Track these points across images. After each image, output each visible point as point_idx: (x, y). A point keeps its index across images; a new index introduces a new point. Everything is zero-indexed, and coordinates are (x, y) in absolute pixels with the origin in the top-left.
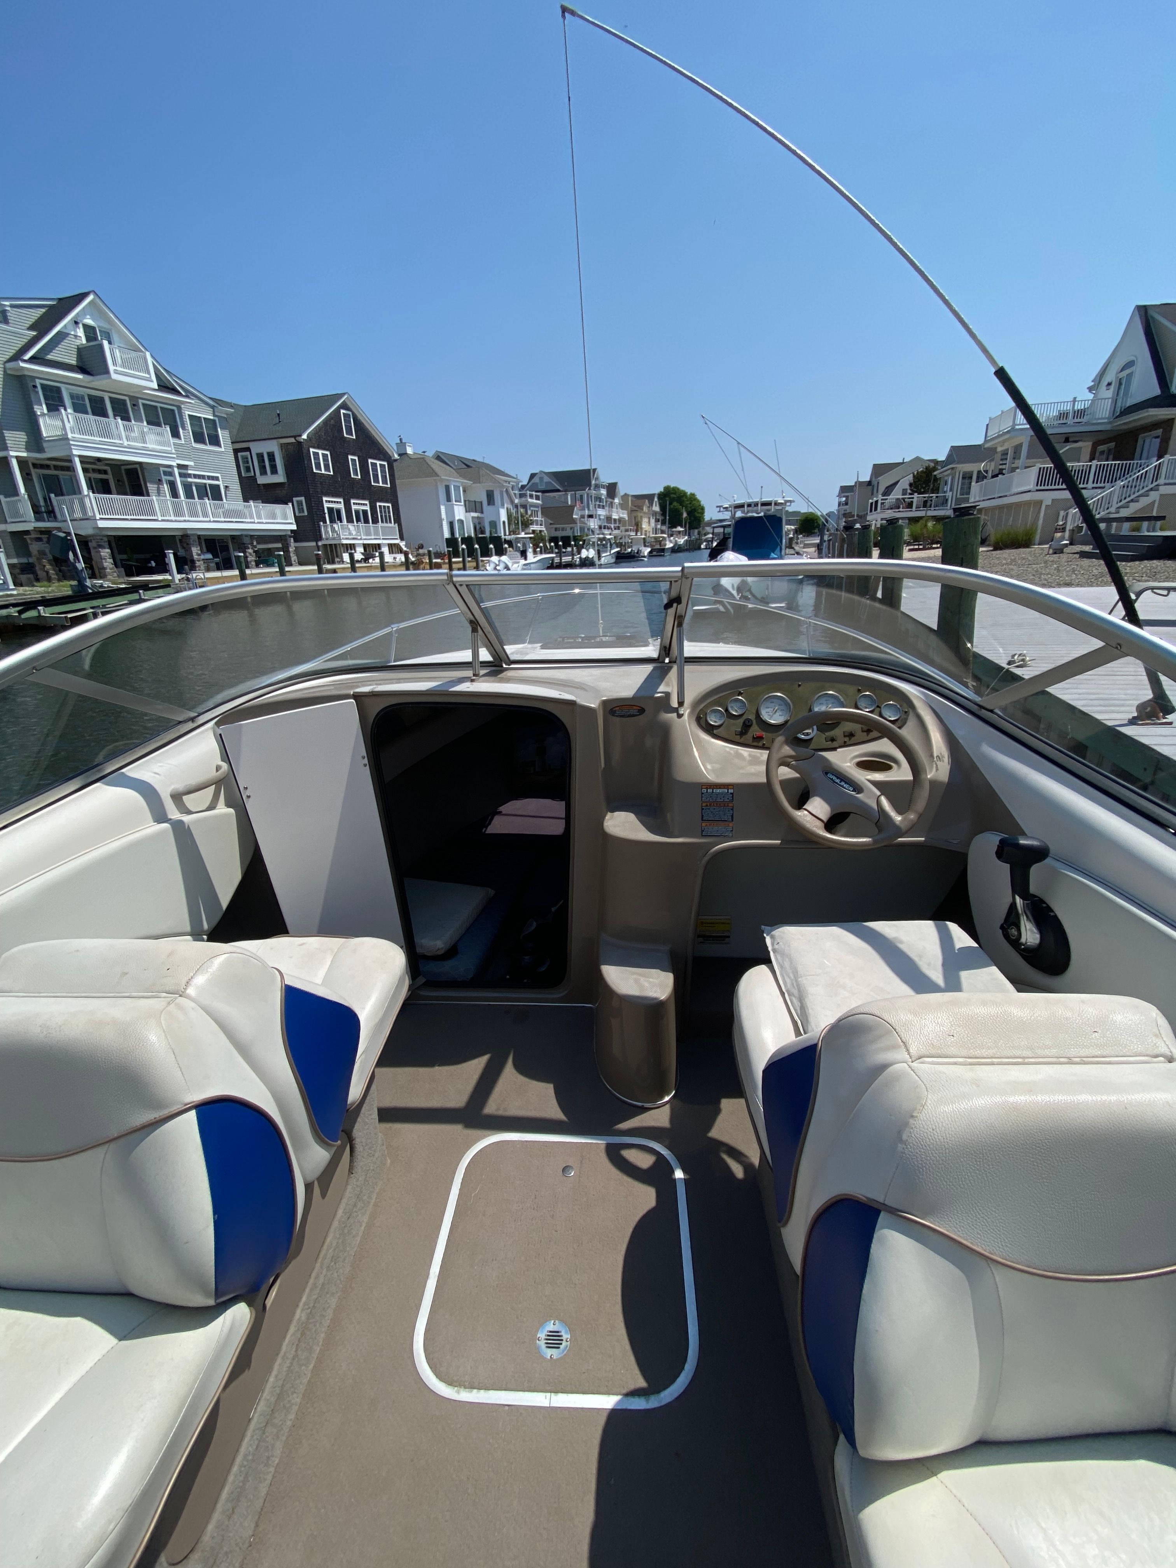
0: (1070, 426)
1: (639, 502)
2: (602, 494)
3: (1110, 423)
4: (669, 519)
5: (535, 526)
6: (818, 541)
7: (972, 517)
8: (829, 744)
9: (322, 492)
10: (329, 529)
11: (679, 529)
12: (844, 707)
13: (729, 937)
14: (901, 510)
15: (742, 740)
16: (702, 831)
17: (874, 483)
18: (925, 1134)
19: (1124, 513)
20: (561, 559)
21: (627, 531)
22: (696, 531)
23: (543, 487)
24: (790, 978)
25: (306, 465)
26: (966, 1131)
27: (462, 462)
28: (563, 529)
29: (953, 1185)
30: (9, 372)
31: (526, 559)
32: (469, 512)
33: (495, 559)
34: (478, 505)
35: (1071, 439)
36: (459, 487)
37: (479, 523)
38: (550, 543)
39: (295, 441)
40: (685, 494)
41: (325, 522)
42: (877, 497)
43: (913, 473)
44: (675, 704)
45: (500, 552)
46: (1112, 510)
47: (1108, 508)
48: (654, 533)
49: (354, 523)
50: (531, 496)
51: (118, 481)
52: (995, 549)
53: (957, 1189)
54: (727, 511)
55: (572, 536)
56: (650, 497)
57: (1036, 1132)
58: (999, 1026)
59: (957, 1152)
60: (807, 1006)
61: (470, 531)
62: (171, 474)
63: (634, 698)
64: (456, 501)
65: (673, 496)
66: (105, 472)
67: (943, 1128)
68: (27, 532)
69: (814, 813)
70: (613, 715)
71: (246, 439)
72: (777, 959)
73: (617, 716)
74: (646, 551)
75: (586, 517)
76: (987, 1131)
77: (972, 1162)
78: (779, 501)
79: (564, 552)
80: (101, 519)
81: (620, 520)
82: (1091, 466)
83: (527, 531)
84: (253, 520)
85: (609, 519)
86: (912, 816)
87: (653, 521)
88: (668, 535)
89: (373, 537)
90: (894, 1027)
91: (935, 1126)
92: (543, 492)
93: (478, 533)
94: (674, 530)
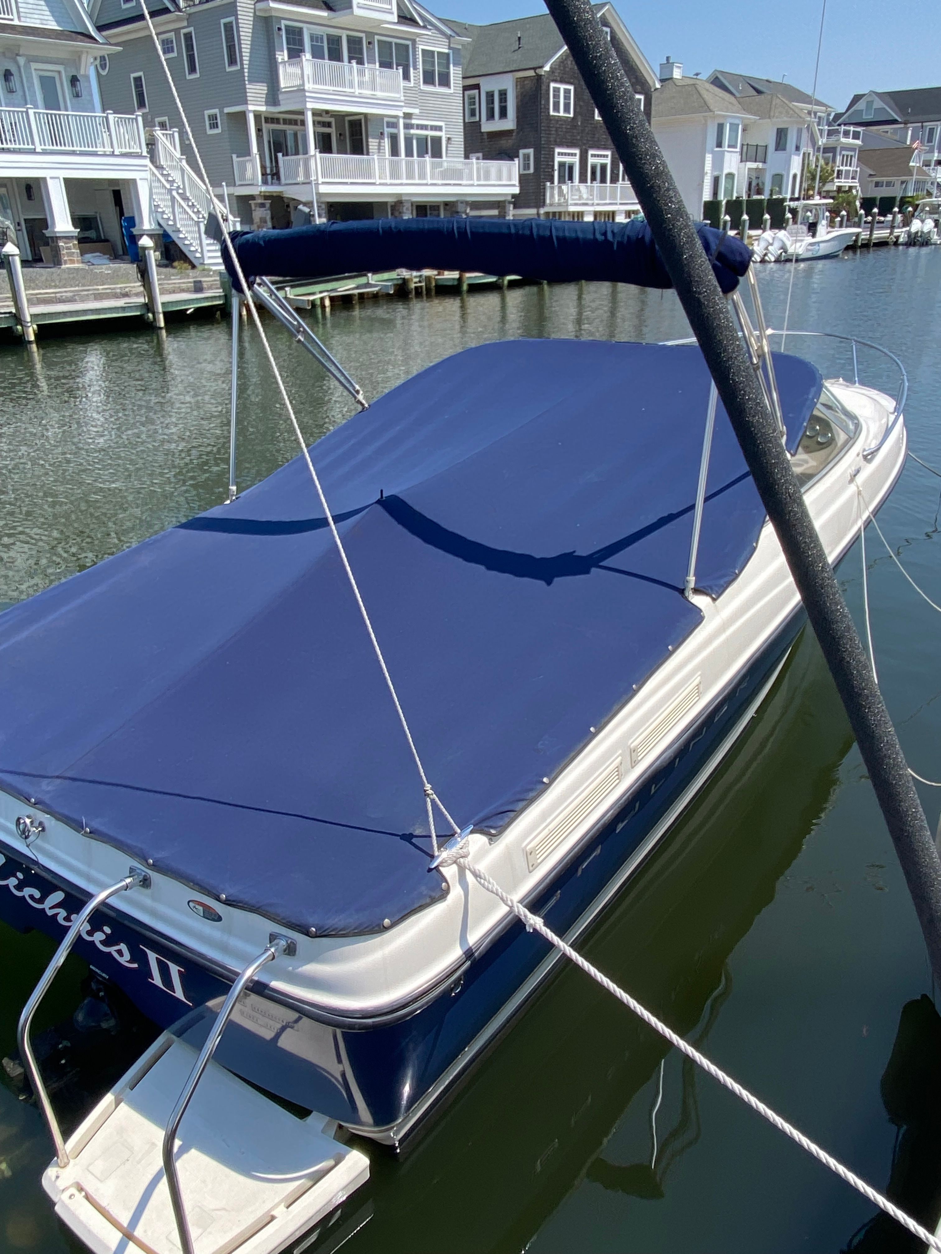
5: (843, 181)
9: (555, 141)
10: (556, 192)
20: (871, 235)
23: (870, 118)
25: (542, 106)
27: (749, 84)
28: (889, 184)
30: (258, 14)
31: (814, 236)
32: (746, 161)
33: (768, 234)
34: (761, 151)
36: (738, 125)
37: (757, 178)
38: (859, 209)
39: (534, 74)
41: (553, 183)
45: (778, 223)
49: (587, 182)
50: (846, 134)
51: (340, 135)
55: (898, 198)
61: (740, 191)
62: (394, 125)
64: (729, 146)
66: (329, 125)
68: (252, 197)
71: (477, 74)
80: (323, 183)
84: (471, 182)
89: (608, 201)
92: (868, 125)
93: (752, 193)
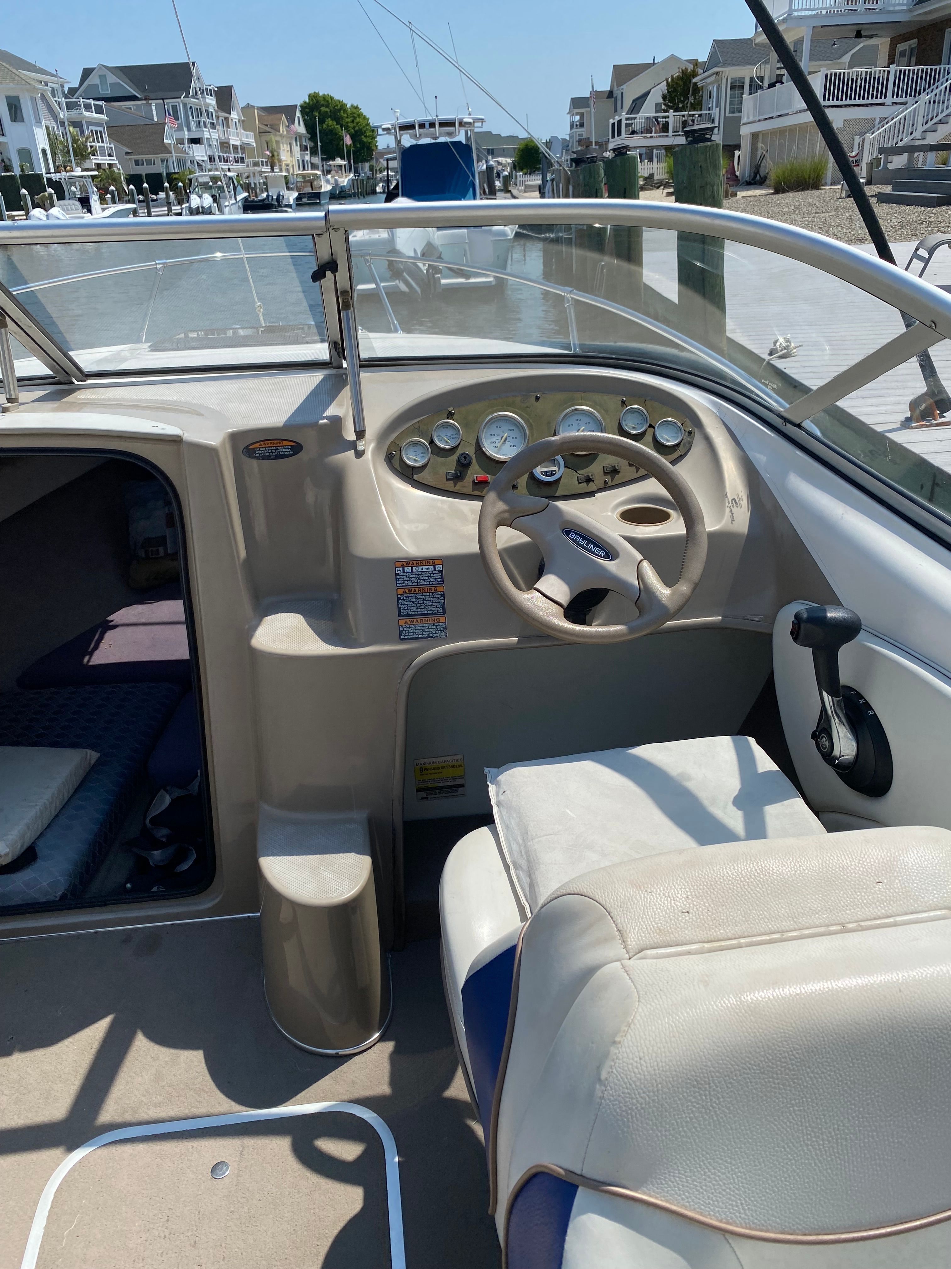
0: (860, 14)
1: (271, 119)
2: (209, 105)
3: (910, 11)
4: (321, 146)
5: (100, 158)
6: (539, 182)
7: (709, 143)
8: (583, 488)
11: (339, 161)
12: (602, 432)
13: (462, 786)
14: (653, 134)
15: (458, 488)
16: (401, 632)
17: (617, 93)
18: (630, 1066)
19: (932, 139)
21: (256, 164)
22: (367, 165)
23: (108, 93)
24: (517, 843)
26: (685, 1054)
28: (149, 162)
29: (670, 1134)
35: (863, 34)
38: (128, 186)
40: (343, 106)
42: (620, 115)
43: (667, 80)
44: (351, 436)
45: (42, 201)
46: (917, 134)
47: (912, 133)
48: (301, 168)
50: (88, 107)
52: (777, 192)
53: (677, 1139)
54: (389, 133)
55: (164, 174)
56: (288, 111)
57: (781, 1042)
58: (752, 890)
59: (673, 1086)
60: (537, 883)
63: (288, 426)
65: (323, 109)
67: (654, 1054)
69: (548, 594)
70: (251, 457)
72: (501, 816)
73: (258, 458)
74: (291, 197)
75: (186, 141)
76: (714, 1050)
77: (695, 1098)
78: (465, 120)
79: (153, 200)
81: (244, 147)
82: (889, 72)
83: (87, 165)
85: (224, 145)
86: (684, 588)
87: (297, 149)
88: (323, 171)
90: (608, 909)
91: (643, 1053)
92: (107, 100)
94: (331, 163)
